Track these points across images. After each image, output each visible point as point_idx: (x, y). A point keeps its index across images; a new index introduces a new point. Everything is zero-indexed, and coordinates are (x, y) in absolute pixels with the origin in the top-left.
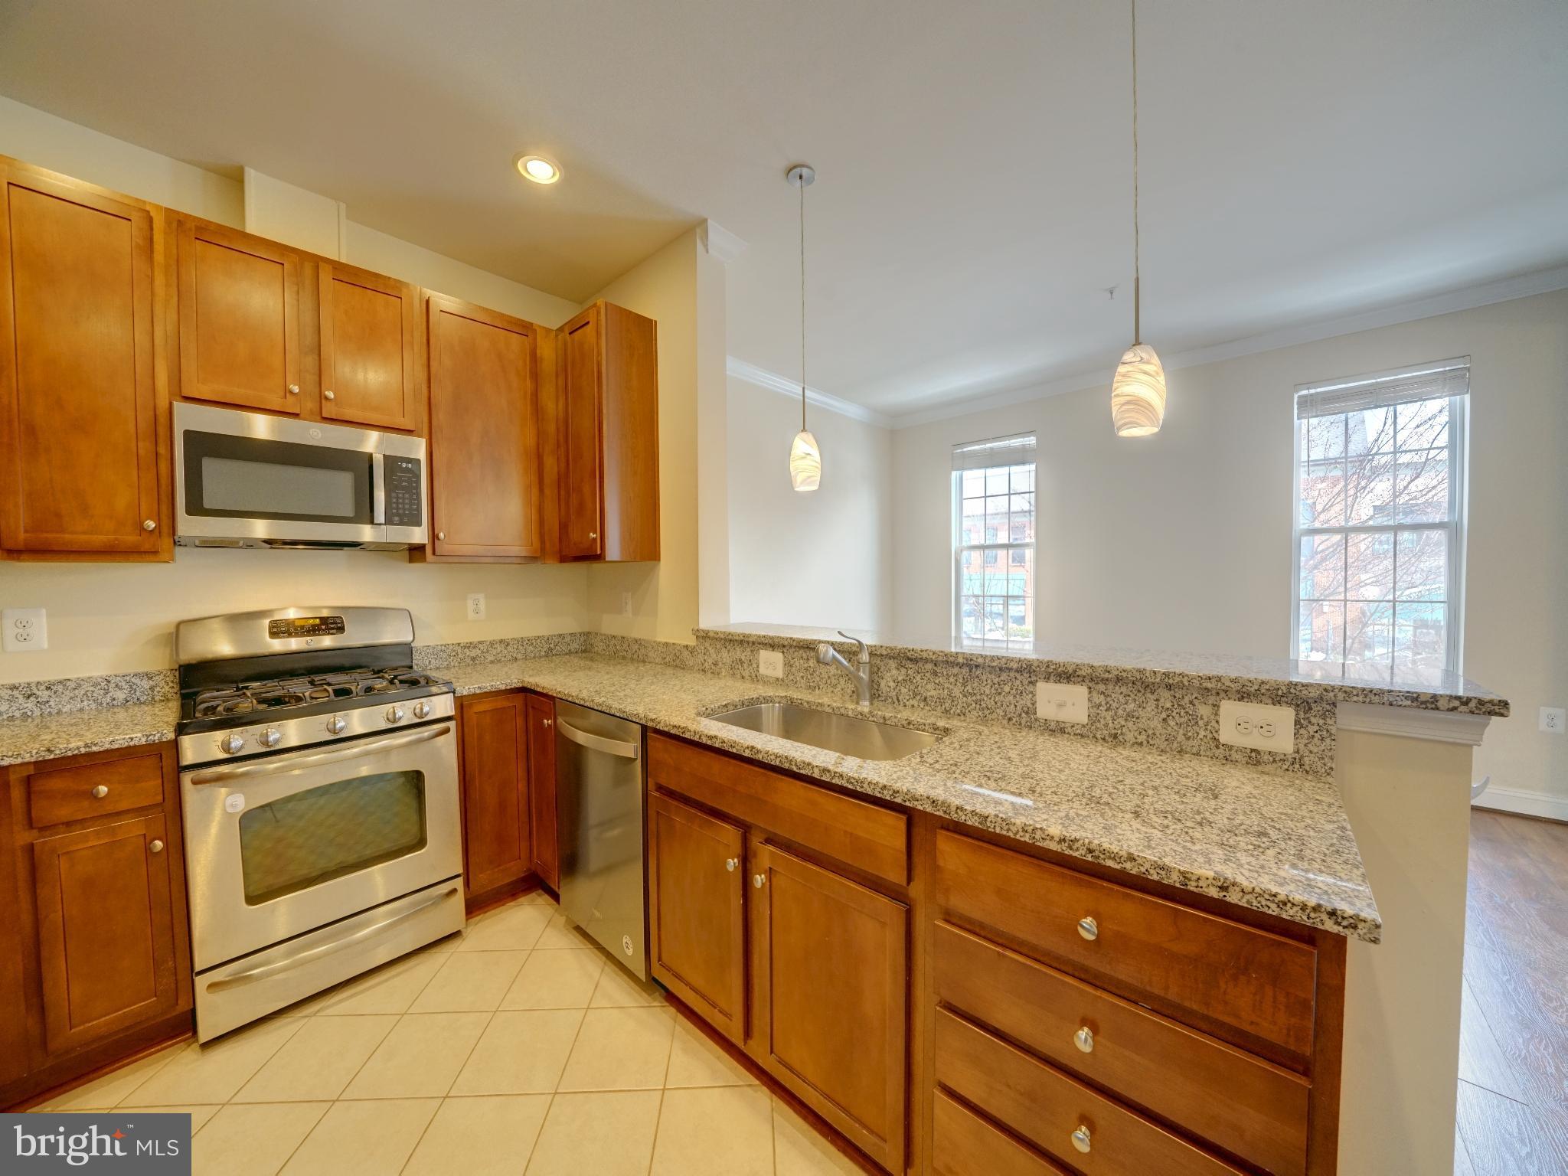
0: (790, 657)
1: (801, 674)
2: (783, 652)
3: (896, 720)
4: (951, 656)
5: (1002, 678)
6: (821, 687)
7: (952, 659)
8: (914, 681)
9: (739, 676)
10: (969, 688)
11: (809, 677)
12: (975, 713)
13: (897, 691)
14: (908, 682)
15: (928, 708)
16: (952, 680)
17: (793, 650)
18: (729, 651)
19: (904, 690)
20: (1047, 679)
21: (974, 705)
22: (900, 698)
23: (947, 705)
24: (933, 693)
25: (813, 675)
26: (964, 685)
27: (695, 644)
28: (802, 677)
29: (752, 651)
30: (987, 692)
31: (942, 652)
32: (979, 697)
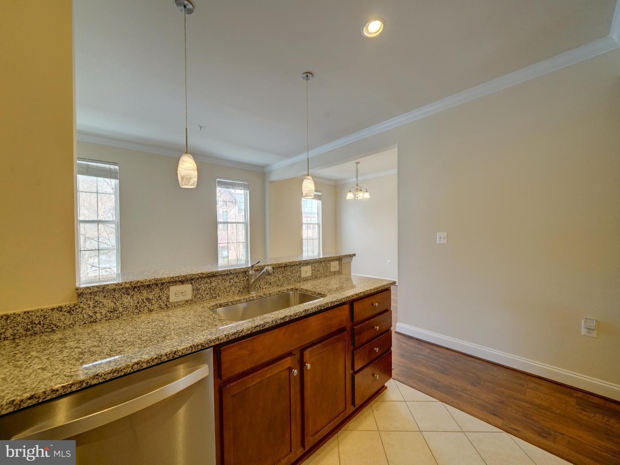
0: (197, 285)
1: (206, 292)
2: (192, 283)
3: (274, 293)
4: (281, 264)
5: (293, 268)
6: (220, 295)
7: (281, 265)
8: (266, 278)
9: (146, 310)
10: (284, 275)
11: (212, 292)
12: (286, 283)
13: (259, 284)
14: (264, 279)
15: (271, 286)
16: (279, 273)
17: (200, 280)
18: (132, 296)
19: (262, 283)
20: (303, 266)
21: (286, 280)
22: (261, 286)
23: (278, 283)
24: (273, 280)
25: (215, 290)
26: (283, 274)
27: (76, 302)
28: (207, 294)
29: (161, 290)
30: (289, 274)
31: (278, 264)
32: (287, 277)
